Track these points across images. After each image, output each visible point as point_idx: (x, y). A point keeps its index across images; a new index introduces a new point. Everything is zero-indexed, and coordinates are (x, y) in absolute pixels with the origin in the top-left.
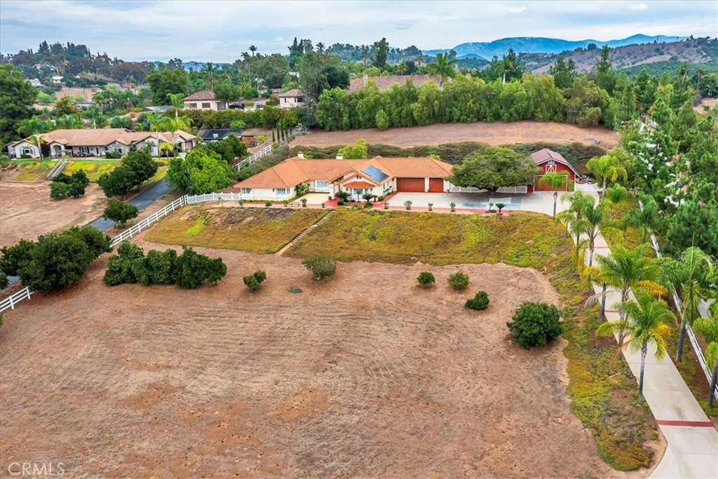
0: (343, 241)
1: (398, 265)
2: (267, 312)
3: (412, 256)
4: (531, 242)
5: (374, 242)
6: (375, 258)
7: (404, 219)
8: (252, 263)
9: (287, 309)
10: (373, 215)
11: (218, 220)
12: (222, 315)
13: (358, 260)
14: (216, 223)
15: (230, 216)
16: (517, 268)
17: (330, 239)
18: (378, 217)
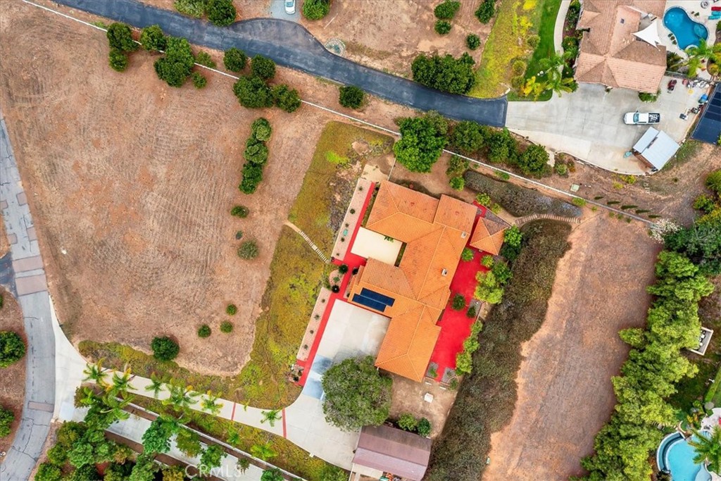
0: (292, 266)
1: (260, 298)
2: (216, 221)
3: (270, 308)
4: (261, 383)
5: (289, 286)
6: (271, 285)
7: (304, 311)
8: (275, 206)
9: (218, 231)
10: (314, 290)
11: (344, 173)
12: (216, 197)
13: (271, 273)
14: (340, 173)
15: (346, 182)
16: (243, 366)
17: (297, 257)
18: (312, 293)
